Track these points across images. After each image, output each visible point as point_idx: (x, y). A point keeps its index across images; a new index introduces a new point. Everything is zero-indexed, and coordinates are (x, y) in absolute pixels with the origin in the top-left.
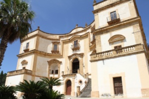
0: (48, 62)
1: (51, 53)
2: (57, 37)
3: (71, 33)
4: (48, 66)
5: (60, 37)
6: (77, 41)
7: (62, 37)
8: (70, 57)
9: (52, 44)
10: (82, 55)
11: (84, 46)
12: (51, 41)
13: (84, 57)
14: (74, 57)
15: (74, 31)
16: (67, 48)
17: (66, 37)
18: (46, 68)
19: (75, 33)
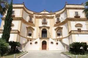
0: (27, 27)
1: (28, 22)
2: (32, 13)
3: (41, 13)
4: (26, 30)
5: (34, 13)
6: (45, 19)
7: (35, 14)
8: (40, 27)
9: (29, 16)
10: (49, 28)
11: (50, 23)
12: (28, 14)
13: (50, 29)
14: (43, 28)
15: (43, 13)
16: (38, 21)
17: (37, 14)
18: (25, 31)
19: (44, 14)
